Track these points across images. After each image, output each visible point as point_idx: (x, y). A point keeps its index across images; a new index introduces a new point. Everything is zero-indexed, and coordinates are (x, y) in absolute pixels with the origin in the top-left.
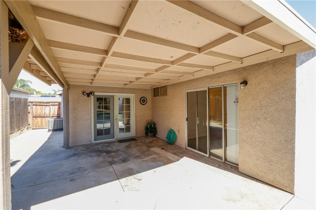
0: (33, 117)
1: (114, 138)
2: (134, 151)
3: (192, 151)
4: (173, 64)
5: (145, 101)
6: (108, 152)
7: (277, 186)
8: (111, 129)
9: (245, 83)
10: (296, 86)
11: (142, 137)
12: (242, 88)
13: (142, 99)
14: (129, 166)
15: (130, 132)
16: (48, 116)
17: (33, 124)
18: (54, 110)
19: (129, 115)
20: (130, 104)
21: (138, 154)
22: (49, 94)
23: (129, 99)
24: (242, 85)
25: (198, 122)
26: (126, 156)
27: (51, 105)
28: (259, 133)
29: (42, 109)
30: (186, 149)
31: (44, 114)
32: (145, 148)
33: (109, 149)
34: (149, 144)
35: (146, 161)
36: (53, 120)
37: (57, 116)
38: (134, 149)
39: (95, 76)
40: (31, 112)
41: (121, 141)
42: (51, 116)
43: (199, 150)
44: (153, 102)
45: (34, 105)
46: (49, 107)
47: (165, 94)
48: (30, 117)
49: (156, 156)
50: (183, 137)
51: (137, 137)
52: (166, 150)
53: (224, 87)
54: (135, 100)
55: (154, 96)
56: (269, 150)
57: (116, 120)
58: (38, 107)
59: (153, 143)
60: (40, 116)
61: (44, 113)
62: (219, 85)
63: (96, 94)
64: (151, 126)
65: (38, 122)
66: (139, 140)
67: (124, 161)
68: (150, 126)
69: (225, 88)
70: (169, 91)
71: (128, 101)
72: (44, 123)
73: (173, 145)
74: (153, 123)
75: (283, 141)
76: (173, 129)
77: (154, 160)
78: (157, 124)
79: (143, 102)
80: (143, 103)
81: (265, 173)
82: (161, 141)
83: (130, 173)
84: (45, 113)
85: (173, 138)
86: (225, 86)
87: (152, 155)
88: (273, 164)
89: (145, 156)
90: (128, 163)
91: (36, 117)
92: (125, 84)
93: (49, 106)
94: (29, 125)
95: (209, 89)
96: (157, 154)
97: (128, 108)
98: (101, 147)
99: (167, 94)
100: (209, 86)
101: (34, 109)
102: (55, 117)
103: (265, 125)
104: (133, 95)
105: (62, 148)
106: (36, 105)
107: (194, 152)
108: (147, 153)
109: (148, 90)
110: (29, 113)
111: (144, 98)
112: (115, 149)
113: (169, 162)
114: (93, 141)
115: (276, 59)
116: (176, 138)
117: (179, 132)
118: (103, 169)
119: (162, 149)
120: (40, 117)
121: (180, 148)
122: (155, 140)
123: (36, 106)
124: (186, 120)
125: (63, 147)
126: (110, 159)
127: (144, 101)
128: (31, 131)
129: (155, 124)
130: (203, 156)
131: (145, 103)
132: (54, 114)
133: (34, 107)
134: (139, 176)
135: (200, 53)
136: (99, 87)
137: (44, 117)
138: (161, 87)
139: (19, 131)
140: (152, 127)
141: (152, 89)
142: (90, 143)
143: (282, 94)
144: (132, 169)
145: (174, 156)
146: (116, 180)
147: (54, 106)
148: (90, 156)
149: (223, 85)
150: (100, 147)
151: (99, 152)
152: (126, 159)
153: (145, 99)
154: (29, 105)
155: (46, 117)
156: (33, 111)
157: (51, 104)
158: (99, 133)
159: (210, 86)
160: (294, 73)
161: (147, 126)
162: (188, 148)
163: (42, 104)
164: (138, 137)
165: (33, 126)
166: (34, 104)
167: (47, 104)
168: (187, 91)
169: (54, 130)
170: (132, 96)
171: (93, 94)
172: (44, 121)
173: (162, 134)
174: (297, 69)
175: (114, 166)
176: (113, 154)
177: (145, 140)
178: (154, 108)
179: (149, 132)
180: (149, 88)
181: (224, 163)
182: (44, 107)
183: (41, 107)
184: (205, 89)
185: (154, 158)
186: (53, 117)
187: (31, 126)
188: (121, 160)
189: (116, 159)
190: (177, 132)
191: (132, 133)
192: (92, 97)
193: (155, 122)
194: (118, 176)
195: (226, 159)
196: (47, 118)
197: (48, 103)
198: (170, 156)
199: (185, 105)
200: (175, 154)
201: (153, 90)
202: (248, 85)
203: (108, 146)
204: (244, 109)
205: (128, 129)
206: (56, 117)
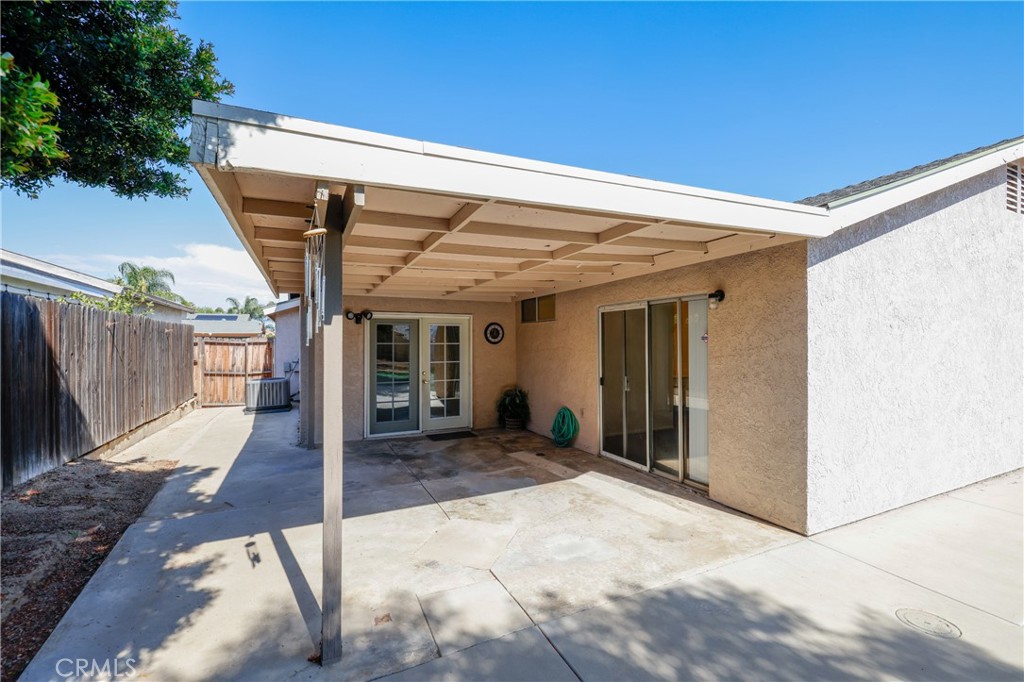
0: (206, 375)
1: (418, 429)
2: (470, 456)
3: (612, 461)
4: (552, 258)
5: (498, 331)
6: (406, 458)
7: (777, 522)
8: (410, 409)
9: (719, 295)
10: (808, 306)
11: (491, 428)
12: (712, 306)
13: (490, 329)
14: (457, 484)
15: (458, 414)
16: (241, 373)
17: (203, 393)
18: (257, 356)
19: (454, 371)
20: (458, 341)
21: (480, 462)
22: (217, 311)
23: (458, 327)
24: (713, 300)
25: (626, 388)
26: (449, 465)
27: (249, 344)
28: (745, 409)
29: (225, 355)
30: (600, 456)
31: (231, 368)
32: (496, 452)
33: (409, 452)
34: (508, 445)
35: (497, 476)
36: (259, 382)
37: (263, 374)
38: (468, 454)
39: (383, 278)
40: (200, 361)
41: (435, 437)
42: (249, 371)
43: (628, 458)
44: (520, 336)
45: (206, 343)
46: (243, 349)
47: (550, 316)
48: (197, 374)
49: (522, 468)
50: (592, 427)
51: (476, 428)
52: (548, 459)
53: (682, 302)
54: (473, 331)
55: (524, 321)
56: (764, 444)
57: (423, 381)
58: (218, 347)
59: (518, 442)
60: (222, 373)
61: (230, 364)
62: (670, 296)
63: (376, 315)
64: (513, 400)
65: (215, 390)
66: (482, 435)
67: (447, 474)
68: (510, 401)
69: (685, 306)
70: (560, 308)
71: (453, 333)
72: (230, 391)
73: (569, 449)
74: (520, 392)
75: (788, 424)
76: (568, 406)
77: (516, 475)
78: (529, 396)
79: (494, 337)
80: (493, 340)
81: (757, 496)
82: (538, 440)
83: (462, 493)
84: (233, 366)
85: (568, 429)
86: (684, 300)
87: (512, 466)
88: (771, 475)
89: (495, 466)
90: (457, 478)
91: (211, 375)
92: (448, 293)
93: (244, 345)
94: (196, 395)
95: (650, 306)
96: (524, 464)
97: (454, 353)
98: (388, 448)
99: (554, 317)
100: (649, 299)
101: (207, 354)
102: (259, 375)
103: (756, 390)
104: (466, 317)
105: (297, 448)
106: (211, 344)
107: (617, 462)
108: (500, 462)
109: (506, 304)
110: (196, 363)
111: (497, 327)
112: (422, 452)
113: (552, 478)
114: (368, 435)
115: (774, 247)
116: (576, 430)
117: (582, 413)
118: (401, 486)
119: (538, 455)
120: (220, 375)
121: (585, 454)
122: (523, 437)
123: (212, 346)
124: (598, 381)
125: (299, 445)
126: (415, 471)
127: (495, 334)
128: (198, 412)
129: (523, 396)
130: (638, 470)
131: (499, 338)
132: (256, 369)
133: (207, 347)
134: (480, 498)
135: (598, 242)
136: (382, 298)
137: (231, 375)
138: (539, 298)
139: (178, 410)
140: (515, 401)
141: (517, 303)
142: (361, 438)
143: (785, 321)
144: (464, 488)
145: (565, 468)
146: (431, 503)
147: (257, 346)
148: (367, 464)
149: (680, 298)
150: (385, 447)
151: (386, 458)
152: (450, 471)
153: (499, 329)
154: (196, 344)
155: (237, 375)
156: (204, 358)
157: (248, 340)
158: (382, 416)
159: (652, 299)
160: (804, 278)
161: (505, 399)
162: (604, 453)
163: (226, 340)
164: (479, 430)
165: (205, 399)
166: (208, 340)
167: (240, 341)
168: (602, 310)
169: (261, 410)
170: (464, 321)
171: (369, 316)
172: (230, 385)
173: (543, 421)
174: (809, 269)
175: (424, 482)
176: (420, 461)
177: (499, 436)
178: (522, 353)
179: (509, 417)
180: (509, 300)
181: (683, 483)
182: (231, 348)
183: (225, 347)
184: (642, 307)
185: (516, 472)
186: (253, 375)
187: (200, 399)
188: (438, 472)
189: (426, 471)
190: (577, 416)
191: (464, 419)
192: (367, 324)
193: (525, 389)
194: (435, 498)
195: (686, 476)
196: (239, 378)
197: (241, 338)
198: (555, 468)
199: (596, 346)
200: (569, 465)
201: (520, 305)
202: (724, 301)
203: (406, 447)
204: (718, 354)
205: (453, 408)
206: (260, 377)
